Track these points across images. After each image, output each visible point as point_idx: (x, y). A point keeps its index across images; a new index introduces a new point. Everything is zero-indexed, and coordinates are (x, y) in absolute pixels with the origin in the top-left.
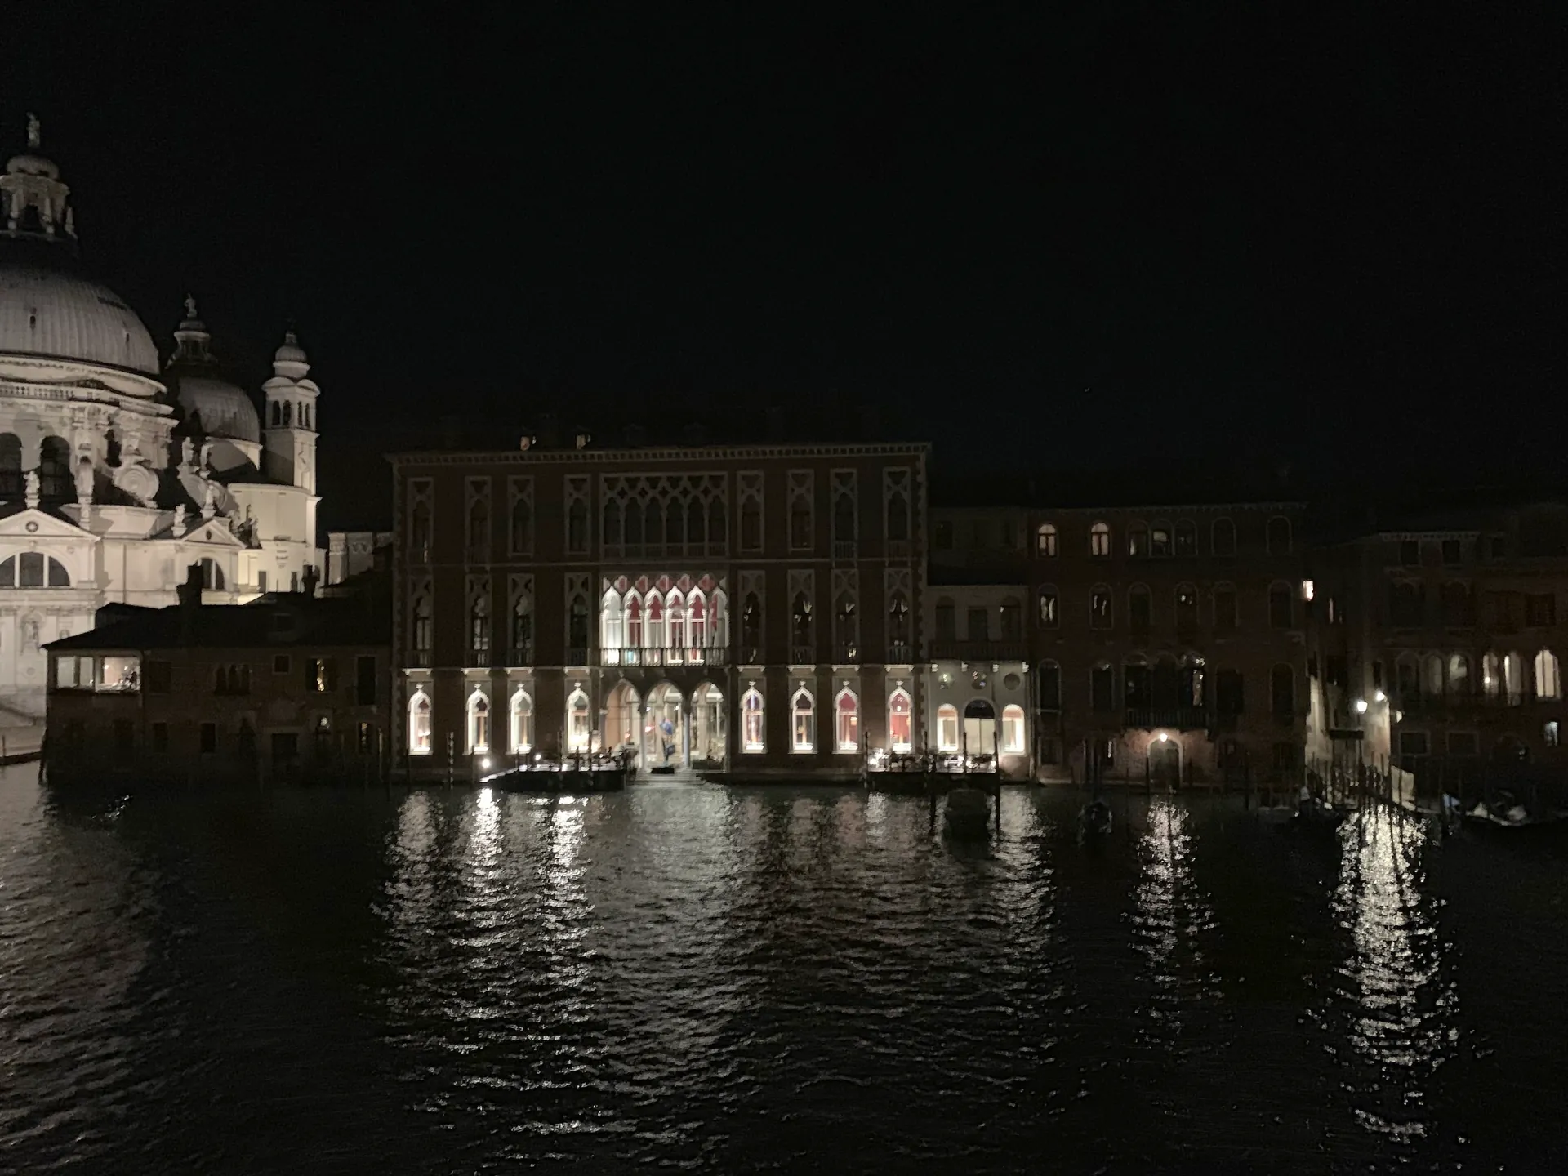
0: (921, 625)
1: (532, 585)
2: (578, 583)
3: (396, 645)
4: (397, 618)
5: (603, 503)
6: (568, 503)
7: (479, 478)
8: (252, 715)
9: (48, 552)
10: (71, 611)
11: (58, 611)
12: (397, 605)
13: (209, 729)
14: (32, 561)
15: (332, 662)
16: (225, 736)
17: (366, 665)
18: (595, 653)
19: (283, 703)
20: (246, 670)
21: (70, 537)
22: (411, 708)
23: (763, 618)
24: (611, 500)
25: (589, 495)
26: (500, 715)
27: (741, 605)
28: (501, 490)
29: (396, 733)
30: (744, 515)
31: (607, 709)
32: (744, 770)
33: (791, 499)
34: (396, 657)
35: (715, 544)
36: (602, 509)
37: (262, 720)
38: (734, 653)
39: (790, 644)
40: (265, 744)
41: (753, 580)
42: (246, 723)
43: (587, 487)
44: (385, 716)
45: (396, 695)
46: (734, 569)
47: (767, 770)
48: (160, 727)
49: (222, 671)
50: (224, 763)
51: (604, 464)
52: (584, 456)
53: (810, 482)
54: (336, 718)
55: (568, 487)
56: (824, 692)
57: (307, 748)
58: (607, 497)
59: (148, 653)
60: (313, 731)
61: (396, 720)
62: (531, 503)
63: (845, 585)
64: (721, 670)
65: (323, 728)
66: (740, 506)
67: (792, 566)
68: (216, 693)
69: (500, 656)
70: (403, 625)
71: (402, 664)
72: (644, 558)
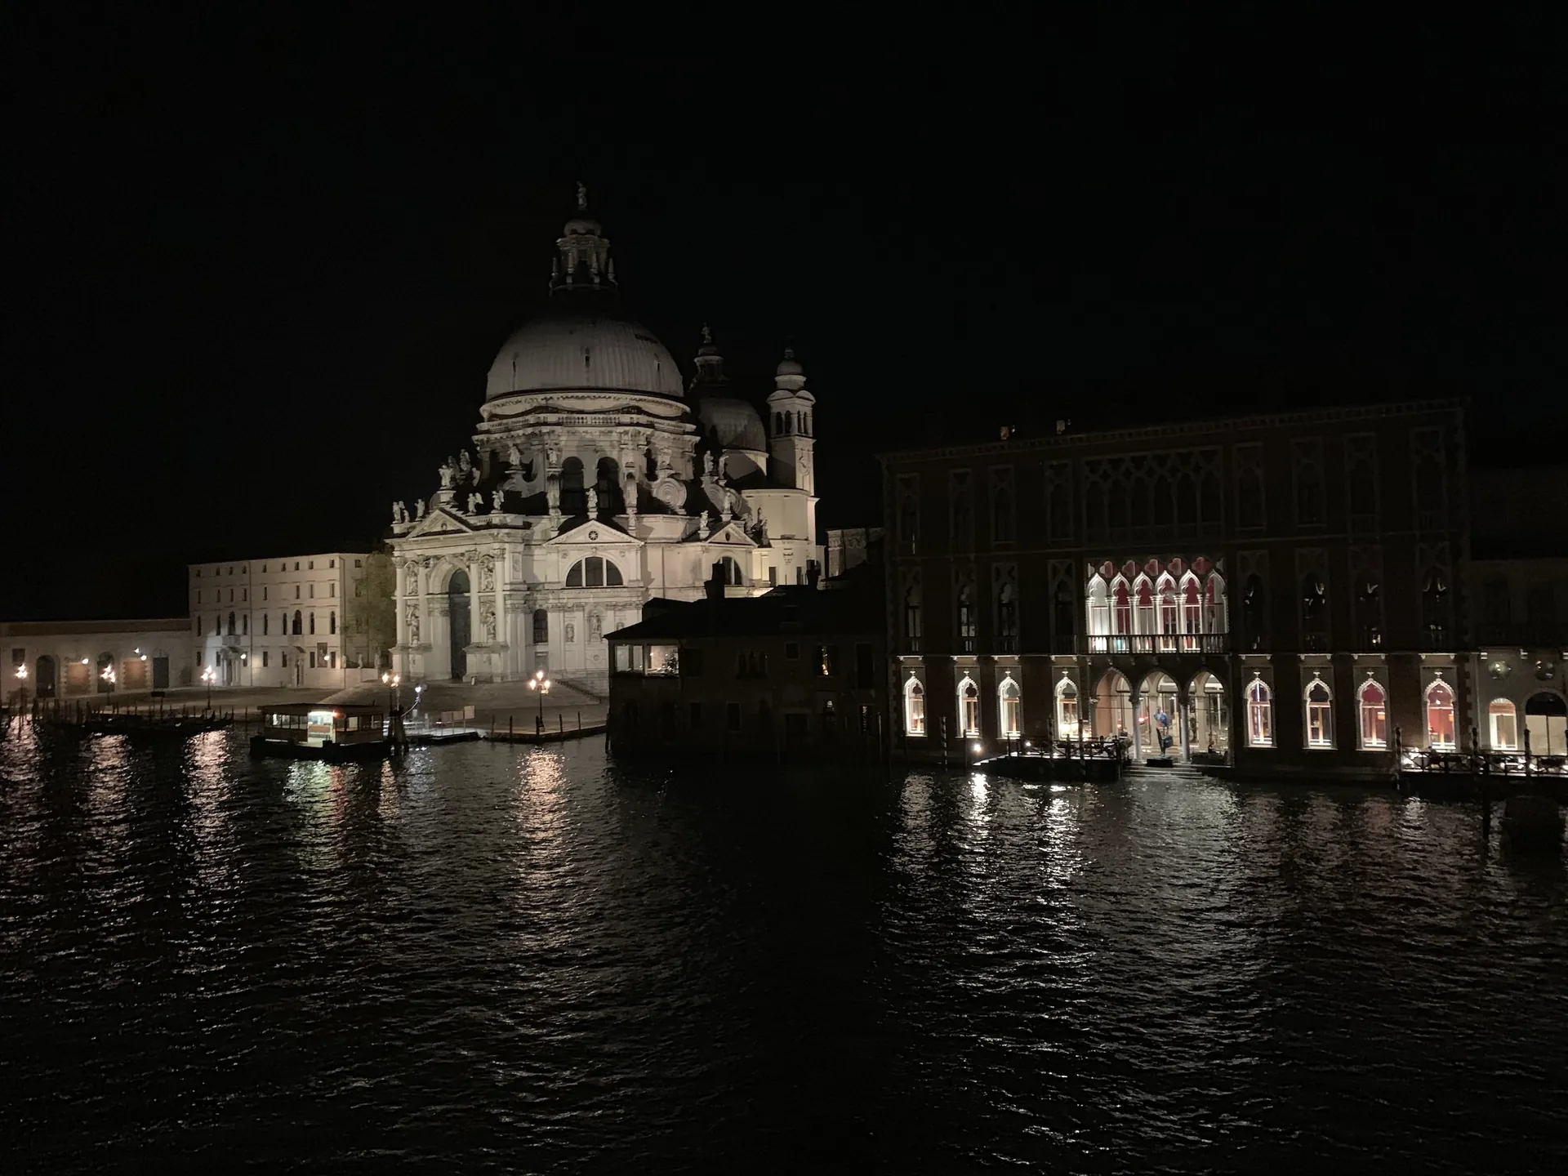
0: (1465, 606)
1: (1015, 574)
2: (1062, 570)
3: (890, 632)
4: (889, 608)
5: (1085, 486)
6: (1049, 489)
7: (961, 471)
8: (769, 697)
9: (607, 555)
10: (625, 606)
11: (614, 607)
12: (889, 596)
13: (734, 710)
14: (594, 564)
15: (834, 649)
16: (747, 716)
17: (865, 652)
18: (1081, 642)
19: (793, 686)
20: (762, 656)
21: (621, 543)
22: (906, 693)
23: (1267, 601)
24: (1094, 484)
25: (1071, 479)
26: (989, 700)
27: (1240, 589)
28: (982, 480)
29: (893, 716)
30: (1242, 492)
31: (1097, 698)
32: (1250, 765)
33: (1296, 470)
34: (891, 644)
35: (1208, 523)
36: (1084, 493)
37: (777, 702)
38: (1234, 640)
39: (1301, 629)
40: (780, 725)
41: (1254, 561)
42: (764, 703)
43: (1068, 471)
44: (882, 700)
45: (892, 680)
46: (1232, 550)
47: (1278, 767)
48: (695, 707)
49: (743, 657)
50: (747, 739)
51: (1085, 447)
52: (1064, 441)
53: (1318, 451)
54: (840, 701)
55: (1049, 473)
56: (1344, 683)
57: (816, 728)
58: (1090, 481)
59: (684, 642)
60: (820, 712)
61: (893, 703)
62: (1012, 491)
63: (1366, 564)
64: (1221, 657)
65: (828, 711)
66: (1236, 482)
67: (1299, 544)
68: (738, 677)
69: (986, 643)
70: (896, 614)
71: (895, 650)
72: (1131, 542)
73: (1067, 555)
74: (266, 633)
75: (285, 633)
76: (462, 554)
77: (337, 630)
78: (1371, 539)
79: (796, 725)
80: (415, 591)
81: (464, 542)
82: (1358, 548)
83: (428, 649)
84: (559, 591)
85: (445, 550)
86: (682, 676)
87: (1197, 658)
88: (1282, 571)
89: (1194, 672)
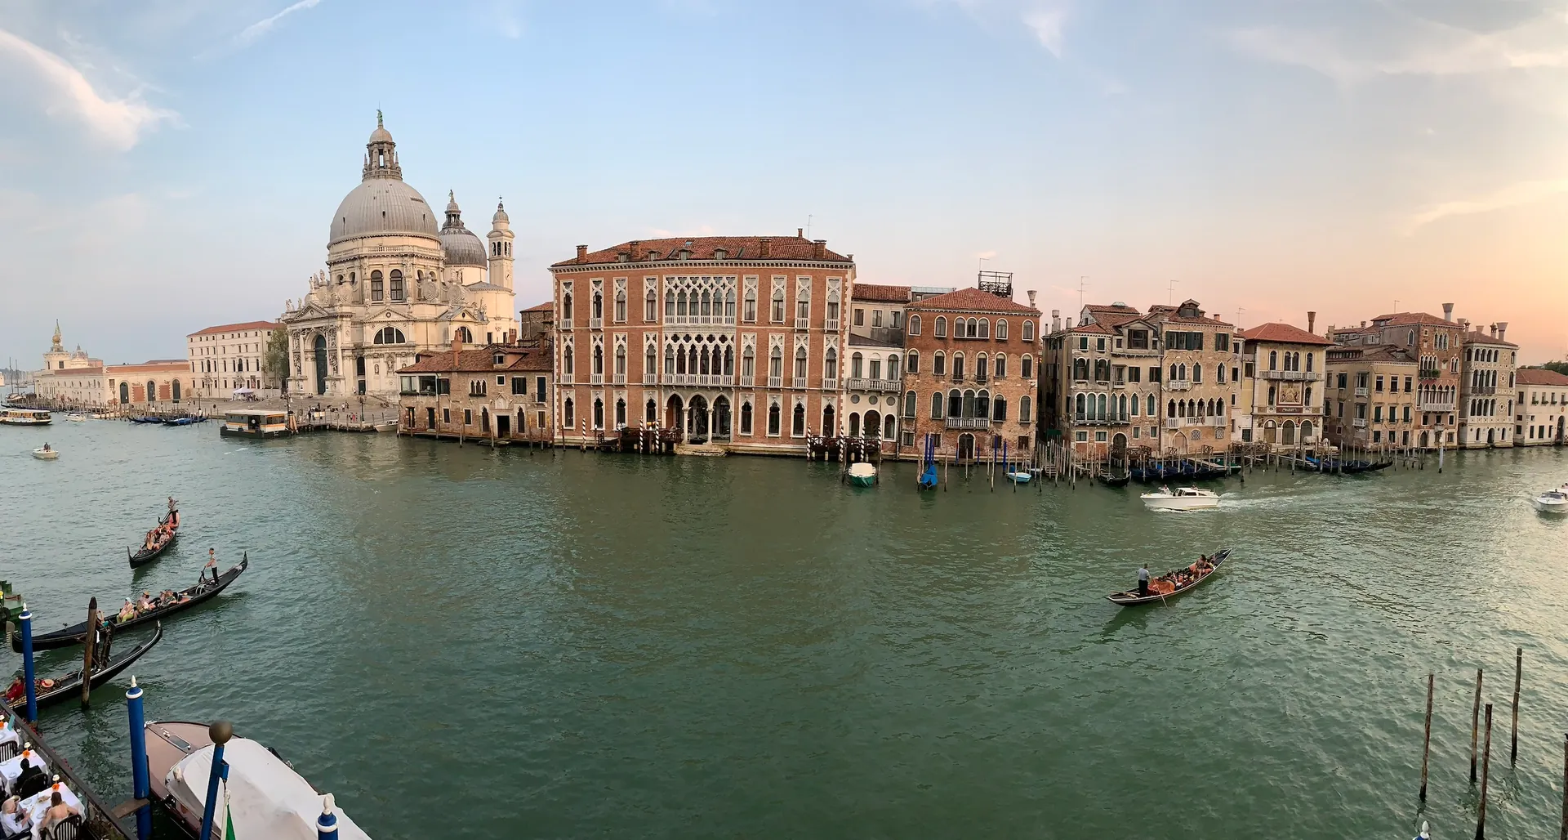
0: (843, 368)
1: (627, 338)
2: (651, 337)
3: (556, 371)
4: (556, 357)
5: (665, 291)
6: (646, 292)
7: (597, 279)
8: (487, 406)
9: (395, 326)
10: (407, 355)
11: (400, 355)
12: (556, 350)
13: (468, 412)
14: (389, 331)
15: (524, 379)
16: (475, 416)
17: (541, 382)
18: (660, 377)
19: (501, 400)
20: (484, 383)
21: (405, 319)
22: (563, 404)
23: (755, 359)
24: (670, 290)
25: (657, 287)
26: (610, 409)
27: (742, 353)
28: (609, 285)
29: (556, 417)
30: (747, 301)
31: (667, 408)
32: (741, 444)
33: (773, 291)
34: (556, 377)
35: (728, 317)
36: (664, 296)
37: (493, 409)
38: (737, 379)
39: (769, 375)
40: (494, 422)
41: (749, 338)
42: (485, 410)
43: (656, 283)
44: (551, 408)
45: (556, 397)
46: (739, 331)
47: (754, 445)
48: (446, 411)
49: (472, 383)
50: (475, 429)
51: (666, 270)
52: (655, 265)
53: (784, 283)
54: (527, 409)
55: (646, 283)
56: (787, 403)
57: (513, 423)
58: (668, 288)
59: (439, 375)
60: (516, 415)
61: (556, 411)
62: (626, 292)
63: (802, 343)
64: (730, 388)
65: (521, 413)
66: (744, 296)
67: (771, 330)
68: (470, 395)
69: (609, 378)
70: (559, 361)
71: (559, 380)
72: (688, 324)
73: (654, 329)
76: (322, 327)
77: (260, 369)
78: (805, 331)
79: (503, 421)
80: (299, 346)
81: (323, 321)
82: (798, 335)
83: (306, 379)
84: (371, 347)
85: (313, 326)
86: (439, 394)
87: (718, 388)
88: (763, 344)
89: (716, 395)
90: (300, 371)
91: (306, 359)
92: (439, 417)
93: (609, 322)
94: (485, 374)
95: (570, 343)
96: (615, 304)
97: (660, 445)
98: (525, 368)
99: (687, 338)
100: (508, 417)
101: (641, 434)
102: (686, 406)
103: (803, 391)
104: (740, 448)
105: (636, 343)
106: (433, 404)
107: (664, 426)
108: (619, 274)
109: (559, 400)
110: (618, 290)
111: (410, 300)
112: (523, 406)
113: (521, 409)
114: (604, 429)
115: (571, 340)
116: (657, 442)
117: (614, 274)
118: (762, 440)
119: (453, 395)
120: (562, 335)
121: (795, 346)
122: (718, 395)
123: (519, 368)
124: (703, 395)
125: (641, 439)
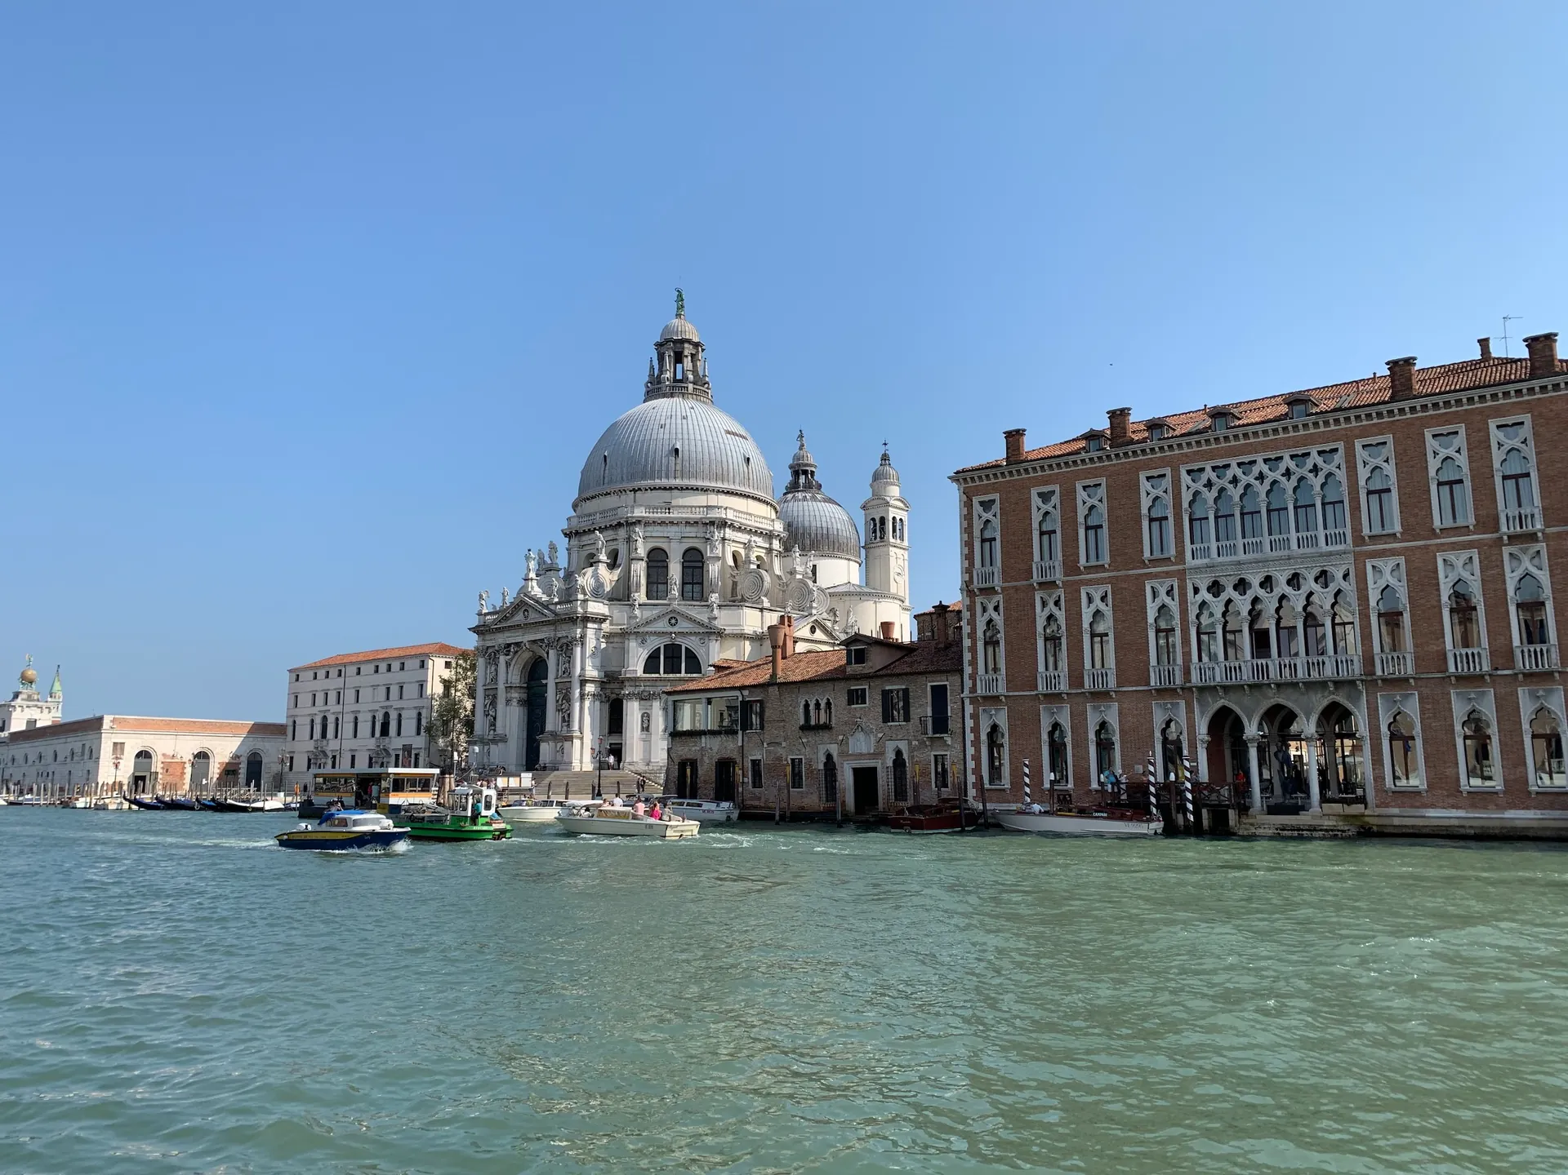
1: (1109, 598)
2: (1162, 591)
3: (968, 670)
4: (967, 643)
5: (1186, 497)
6: (1145, 503)
7: (1045, 489)
8: (834, 749)
9: (685, 643)
12: (965, 629)
13: (796, 764)
14: (673, 652)
15: (906, 692)
16: (810, 771)
17: (939, 694)
18: (1187, 672)
19: (860, 736)
20: (828, 704)
21: (702, 630)
22: (984, 737)
23: (1407, 617)
24: (1196, 494)
25: (1170, 490)
26: (1080, 744)
27: (1373, 603)
28: (1069, 497)
29: (971, 764)
30: (1369, 493)
31: (1207, 738)
32: (1396, 811)
33: (1433, 464)
34: (968, 683)
35: (1331, 531)
36: (1185, 505)
37: (844, 754)
38: (1368, 660)
39: (1449, 645)
40: (846, 779)
41: (1387, 570)
42: (829, 757)
43: (1167, 482)
44: (959, 747)
45: (969, 723)
46: (1360, 559)
47: (1431, 813)
48: (756, 763)
49: (807, 706)
50: (810, 797)
51: (1186, 455)
52: (1161, 449)
53: (1461, 440)
54: (912, 750)
55: (1145, 485)
56: (1508, 710)
57: (885, 782)
58: (1191, 491)
59: (746, 693)
60: (890, 764)
61: (970, 751)
62: (1103, 508)
63: (1527, 564)
64: (1352, 683)
65: (899, 762)
66: (1362, 483)
67: (1442, 548)
68: (802, 728)
69: (1076, 678)
70: (973, 649)
71: (973, 689)
72: (1241, 556)
73: (1168, 574)
74: (355, 737)
75: (373, 735)
76: (542, 640)
77: (422, 731)
78: (1532, 537)
79: (865, 778)
80: (495, 680)
81: (545, 629)
82: (1514, 549)
83: (503, 739)
84: (636, 679)
85: (526, 638)
86: (744, 729)
87: (1323, 684)
88: (1423, 580)
89: (1321, 701)
90: (493, 725)
91: (508, 701)
92: (743, 777)
93: (1071, 567)
94: (830, 685)
95: (994, 615)
96: (1082, 532)
97: (1197, 814)
98: (908, 670)
99: (1242, 586)
100: (873, 771)
101: (1152, 789)
102: (1251, 730)
103: (1548, 675)
104: (1396, 822)
105: (1129, 606)
106: (732, 750)
107: (1204, 775)
108: (1089, 474)
109: (976, 730)
110: (1088, 505)
111: (714, 598)
112: (903, 746)
113: (899, 753)
114: (1070, 786)
115: (996, 609)
116: (1190, 806)
117: (1078, 476)
118: (1451, 801)
119: (771, 732)
120: (978, 600)
121: (1508, 574)
122: (1325, 703)
123: (898, 671)
124: (1290, 705)
125: (1153, 800)
